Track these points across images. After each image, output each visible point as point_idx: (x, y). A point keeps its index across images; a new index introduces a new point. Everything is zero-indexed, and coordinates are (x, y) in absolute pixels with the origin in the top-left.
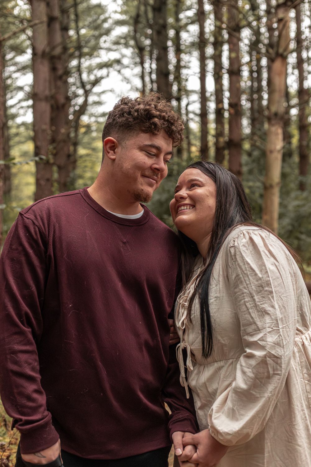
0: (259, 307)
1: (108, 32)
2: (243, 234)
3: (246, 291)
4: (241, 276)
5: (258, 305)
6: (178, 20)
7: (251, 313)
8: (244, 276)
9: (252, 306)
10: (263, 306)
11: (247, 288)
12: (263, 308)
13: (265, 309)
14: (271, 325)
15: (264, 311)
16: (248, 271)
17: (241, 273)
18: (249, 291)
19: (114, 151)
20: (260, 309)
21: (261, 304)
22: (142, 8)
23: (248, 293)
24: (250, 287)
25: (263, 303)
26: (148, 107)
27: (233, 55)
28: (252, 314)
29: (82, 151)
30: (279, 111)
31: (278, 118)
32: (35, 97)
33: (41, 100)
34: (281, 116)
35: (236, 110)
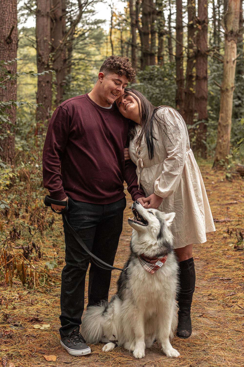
2: (166, 109)
7: (172, 141)
8: (168, 126)
9: (172, 138)
18: (170, 132)
19: (102, 78)
26: (120, 64)
29: (75, 55)
30: (234, 29)
31: (232, 35)
32: (38, 13)
33: (43, 16)
34: (235, 34)
35: (203, 26)
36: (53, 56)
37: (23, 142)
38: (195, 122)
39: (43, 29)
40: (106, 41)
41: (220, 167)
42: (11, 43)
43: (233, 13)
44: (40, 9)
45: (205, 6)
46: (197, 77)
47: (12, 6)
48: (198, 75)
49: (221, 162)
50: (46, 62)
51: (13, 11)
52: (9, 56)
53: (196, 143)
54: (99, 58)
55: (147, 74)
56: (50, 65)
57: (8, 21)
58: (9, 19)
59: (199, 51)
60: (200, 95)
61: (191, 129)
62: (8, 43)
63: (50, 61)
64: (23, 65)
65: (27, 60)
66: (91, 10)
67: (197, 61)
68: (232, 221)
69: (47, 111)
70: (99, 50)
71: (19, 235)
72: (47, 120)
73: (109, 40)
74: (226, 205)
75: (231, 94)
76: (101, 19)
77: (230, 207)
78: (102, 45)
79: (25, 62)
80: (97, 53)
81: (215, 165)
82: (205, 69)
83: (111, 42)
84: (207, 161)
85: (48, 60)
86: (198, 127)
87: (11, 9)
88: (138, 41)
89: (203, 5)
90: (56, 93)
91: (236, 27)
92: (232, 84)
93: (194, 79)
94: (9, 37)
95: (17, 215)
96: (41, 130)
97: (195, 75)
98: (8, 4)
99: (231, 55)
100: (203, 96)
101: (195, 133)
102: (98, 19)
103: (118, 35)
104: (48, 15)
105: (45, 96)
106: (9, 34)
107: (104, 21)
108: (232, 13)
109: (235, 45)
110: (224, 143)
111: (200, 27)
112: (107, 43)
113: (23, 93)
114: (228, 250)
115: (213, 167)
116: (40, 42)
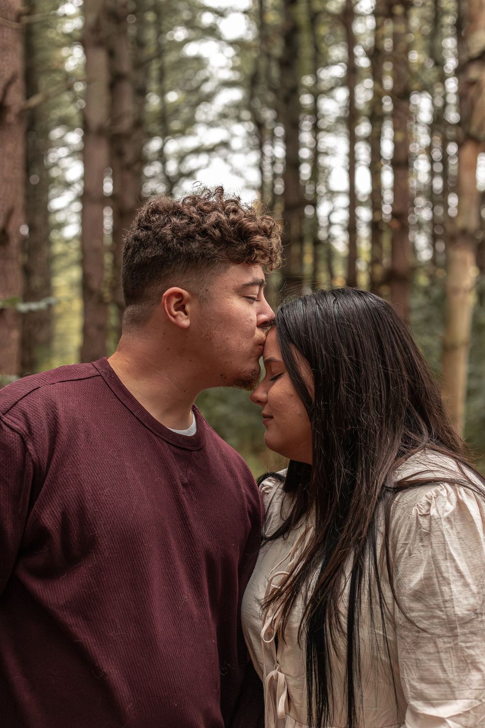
0: (463, 653)
1: (209, 98)
2: (445, 491)
3: (440, 613)
4: (435, 580)
5: (462, 647)
6: (317, 80)
7: (444, 661)
8: (441, 582)
9: (449, 648)
10: (472, 652)
11: (443, 609)
12: (471, 656)
13: (474, 660)
14: (481, 694)
15: (471, 663)
16: (450, 575)
17: (435, 575)
18: (447, 615)
20: (464, 657)
21: (468, 648)
22: (263, 63)
23: (444, 619)
24: (449, 607)
25: (470, 647)
27: (400, 137)
28: (445, 664)
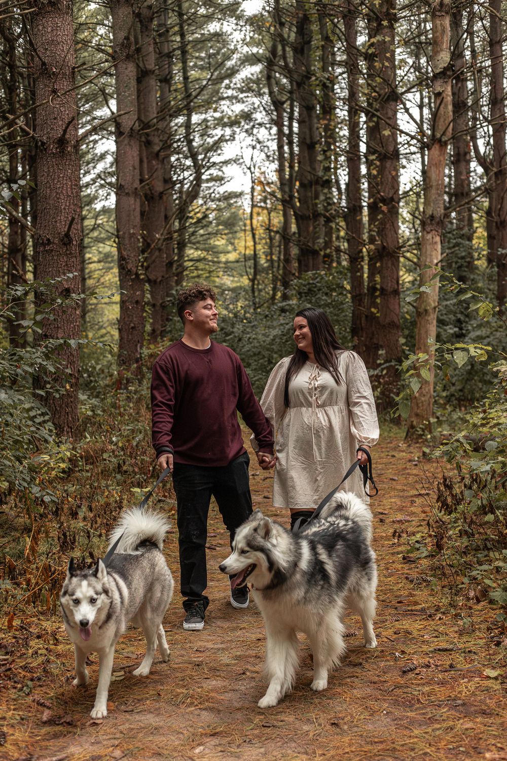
22: (279, 48)
30: (435, 213)
31: (433, 222)
32: (120, 190)
33: (128, 194)
34: (437, 220)
35: (390, 206)
36: (146, 259)
37: (94, 401)
38: (380, 364)
39: (129, 216)
40: (243, 228)
41: (417, 438)
42: (70, 243)
43: (434, 188)
44: (123, 183)
45: (394, 173)
46: (382, 290)
47: (71, 185)
48: (384, 287)
49: (418, 429)
50: (134, 270)
51: (72, 193)
52: (67, 265)
53: (381, 399)
54: (232, 257)
55: (305, 286)
56: (141, 274)
57: (65, 209)
58: (66, 205)
59: (384, 247)
60: (388, 320)
61: (373, 376)
62: (64, 244)
63: (140, 268)
64: (104, 271)
65: (110, 263)
66: (217, 175)
67: (382, 264)
68: (412, 521)
69: (137, 351)
70: (232, 244)
71: (73, 543)
72: (135, 365)
73: (248, 228)
74: (412, 496)
75: (433, 318)
76: (235, 190)
77: (416, 500)
78: (238, 235)
79: (107, 265)
80: (230, 248)
81: (409, 434)
82: (395, 277)
83: (252, 229)
84: (400, 428)
85: (137, 267)
86: (385, 372)
87: (69, 190)
88: (294, 228)
89: (390, 172)
90: (151, 321)
91: (438, 209)
92: (434, 301)
93: (377, 293)
94: (67, 235)
95: (74, 515)
96: (125, 382)
97: (378, 286)
98: (65, 182)
99: (431, 255)
100: (393, 322)
101: (380, 383)
102: (229, 191)
103: (263, 217)
104: (136, 192)
105: (132, 325)
106: (66, 230)
107: (240, 195)
108: (431, 186)
109: (438, 239)
110: (423, 399)
111: (384, 208)
112: (245, 230)
113: (105, 319)
114: (393, 562)
115: (406, 438)
116: (124, 238)
